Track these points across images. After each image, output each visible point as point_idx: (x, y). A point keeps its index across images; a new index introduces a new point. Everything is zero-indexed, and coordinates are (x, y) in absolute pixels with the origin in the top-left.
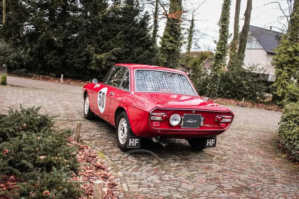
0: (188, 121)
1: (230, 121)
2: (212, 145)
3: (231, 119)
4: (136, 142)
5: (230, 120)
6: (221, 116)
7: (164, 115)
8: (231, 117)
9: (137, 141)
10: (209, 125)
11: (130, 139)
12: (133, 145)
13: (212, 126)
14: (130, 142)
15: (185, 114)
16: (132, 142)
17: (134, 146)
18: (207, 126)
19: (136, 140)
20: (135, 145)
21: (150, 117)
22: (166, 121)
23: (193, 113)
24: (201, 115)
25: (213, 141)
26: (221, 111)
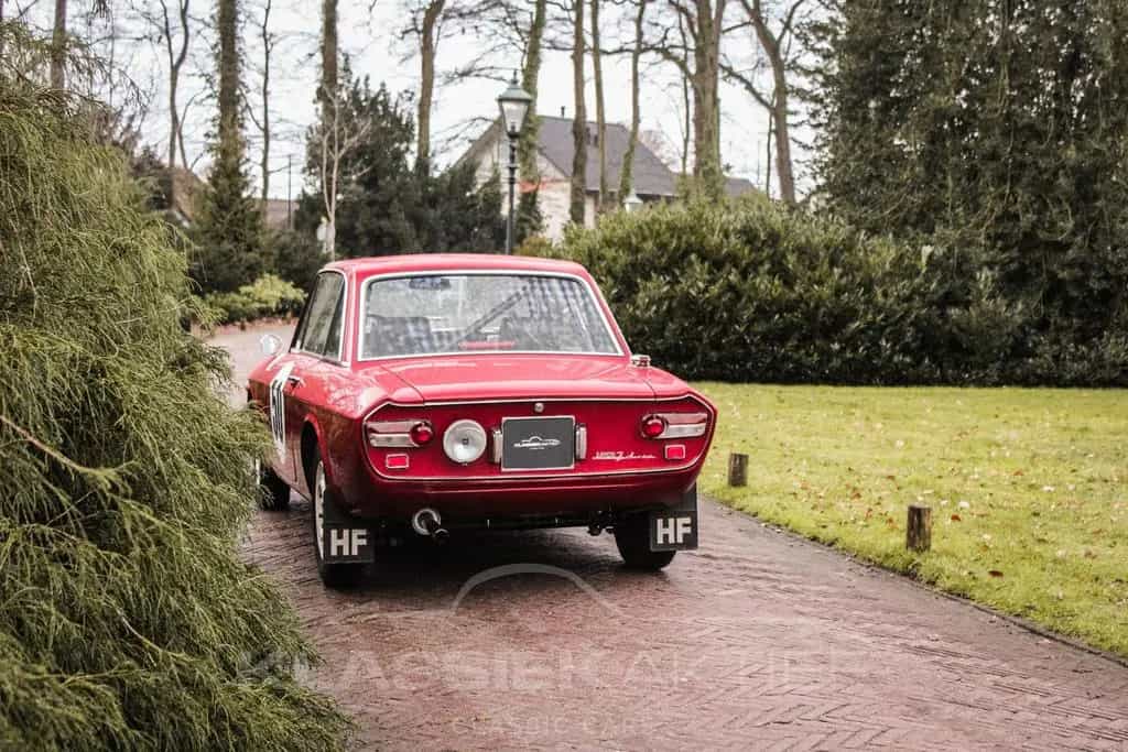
0: (524, 445)
1: (701, 432)
2: (680, 540)
3: (704, 425)
4: (356, 542)
5: (700, 430)
6: (660, 415)
7: (420, 425)
8: (705, 415)
9: (360, 537)
10: (618, 455)
11: (334, 533)
12: (346, 552)
13: (631, 456)
14: (335, 543)
15: (504, 419)
16: (340, 542)
17: (350, 556)
18: (609, 458)
19: (356, 533)
20: (355, 552)
21: (368, 440)
22: (429, 449)
23: (539, 414)
24: (573, 417)
25: (685, 525)
26: (656, 396)
